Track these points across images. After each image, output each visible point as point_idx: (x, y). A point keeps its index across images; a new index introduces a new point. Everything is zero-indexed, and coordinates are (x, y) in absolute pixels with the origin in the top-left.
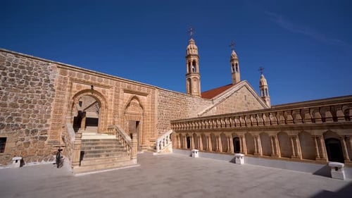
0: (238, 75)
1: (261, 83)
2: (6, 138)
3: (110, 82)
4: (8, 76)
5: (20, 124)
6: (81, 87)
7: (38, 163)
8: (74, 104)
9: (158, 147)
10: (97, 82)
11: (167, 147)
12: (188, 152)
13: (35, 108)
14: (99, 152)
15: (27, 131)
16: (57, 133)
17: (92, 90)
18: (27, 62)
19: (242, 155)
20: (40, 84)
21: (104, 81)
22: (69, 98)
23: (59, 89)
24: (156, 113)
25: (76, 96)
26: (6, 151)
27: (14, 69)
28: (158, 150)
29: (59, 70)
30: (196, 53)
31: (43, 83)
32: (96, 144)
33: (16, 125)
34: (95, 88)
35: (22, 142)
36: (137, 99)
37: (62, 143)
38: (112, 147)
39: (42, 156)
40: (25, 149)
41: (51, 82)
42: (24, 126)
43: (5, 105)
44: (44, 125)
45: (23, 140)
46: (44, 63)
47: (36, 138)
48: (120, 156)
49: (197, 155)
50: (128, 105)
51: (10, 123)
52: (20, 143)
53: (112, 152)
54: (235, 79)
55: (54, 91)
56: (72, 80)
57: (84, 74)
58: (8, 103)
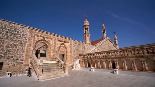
0: (105, 35)
1: (114, 38)
2: (3, 63)
3: (52, 36)
4: (5, 32)
5: (10, 55)
6: (39, 38)
7: (19, 75)
8: (35, 46)
9: (74, 67)
10: (46, 36)
11: (78, 67)
12: (89, 69)
13: (18, 48)
14: (50, 69)
15: (14, 59)
16: (27, 60)
17: (44, 40)
18: (14, 26)
19: (117, 70)
20: (20, 37)
21: (49, 36)
22: (34, 44)
23: (29, 39)
24: (72, 51)
25: (37, 42)
26: (3, 69)
27: (8, 29)
28: (74, 68)
29: (29, 30)
30: (88, 24)
31: (21, 36)
32: (47, 65)
33: (8, 56)
34: (45, 39)
35: (11, 65)
36: (64, 44)
37: (30, 65)
38: (55, 67)
39: (21, 72)
40: (13, 68)
41: (25, 36)
42: (12, 57)
43: (3, 47)
44: (22, 56)
45: (11, 63)
46: (22, 26)
47: (18, 62)
48: (59, 71)
49: (93, 70)
50: (60, 47)
51: (6, 55)
52: (10, 65)
53: (55, 69)
54: (104, 36)
55: (27, 40)
56: (35, 35)
57: (40, 32)
58: (4, 46)
